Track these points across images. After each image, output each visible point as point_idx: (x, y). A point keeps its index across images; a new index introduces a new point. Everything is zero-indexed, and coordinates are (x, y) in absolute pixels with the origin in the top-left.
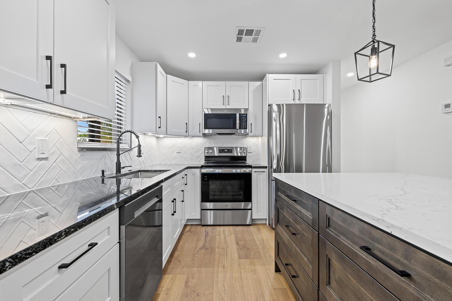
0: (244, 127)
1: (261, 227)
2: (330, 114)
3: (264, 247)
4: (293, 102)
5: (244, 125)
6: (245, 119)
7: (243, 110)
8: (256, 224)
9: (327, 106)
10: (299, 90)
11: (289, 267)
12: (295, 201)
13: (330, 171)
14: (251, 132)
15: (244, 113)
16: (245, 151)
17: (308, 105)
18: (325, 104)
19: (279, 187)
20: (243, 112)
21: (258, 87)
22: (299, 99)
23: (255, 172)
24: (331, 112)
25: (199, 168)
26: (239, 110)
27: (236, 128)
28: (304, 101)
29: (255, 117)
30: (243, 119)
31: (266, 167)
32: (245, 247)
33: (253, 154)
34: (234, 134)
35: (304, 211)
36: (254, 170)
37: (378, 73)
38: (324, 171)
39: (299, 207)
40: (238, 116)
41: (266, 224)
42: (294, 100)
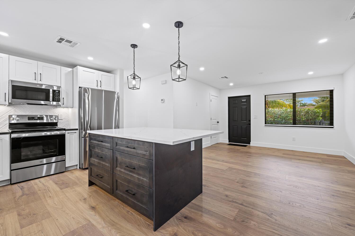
0: (57, 100)
1: (73, 171)
2: (118, 98)
3: (79, 179)
4: (96, 88)
5: (57, 99)
6: (57, 94)
7: (56, 87)
8: (68, 171)
9: (116, 93)
10: (100, 81)
11: (99, 176)
12: (102, 142)
13: (118, 128)
14: (63, 104)
15: (57, 89)
16: (56, 119)
17: (105, 91)
18: (116, 92)
19: (92, 137)
20: (55, 88)
21: (69, 72)
22: (100, 87)
23: (68, 133)
24: (119, 96)
25: (9, 134)
26: (52, 86)
27: (49, 101)
28: (104, 88)
29: (67, 94)
30: (56, 94)
31: (77, 129)
32: (64, 184)
33: (63, 120)
34: (47, 105)
35: (106, 144)
36: (67, 132)
37: (135, 87)
38: (115, 128)
39: (104, 144)
40: (51, 90)
41: (77, 169)
42: (97, 86)
